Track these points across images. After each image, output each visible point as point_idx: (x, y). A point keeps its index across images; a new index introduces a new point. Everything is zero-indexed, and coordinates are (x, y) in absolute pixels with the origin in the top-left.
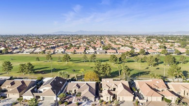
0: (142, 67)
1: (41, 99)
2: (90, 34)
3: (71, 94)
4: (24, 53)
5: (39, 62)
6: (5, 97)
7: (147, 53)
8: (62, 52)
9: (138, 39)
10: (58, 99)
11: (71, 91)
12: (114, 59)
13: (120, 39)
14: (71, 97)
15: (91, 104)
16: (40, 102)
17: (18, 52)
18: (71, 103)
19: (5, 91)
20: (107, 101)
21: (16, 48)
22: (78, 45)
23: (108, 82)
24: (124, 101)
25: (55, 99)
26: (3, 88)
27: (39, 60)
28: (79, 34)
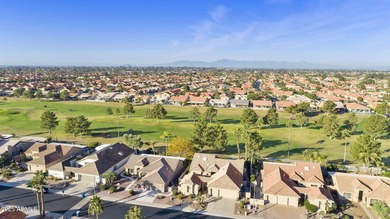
0: (311, 138)
1: (76, 178)
2: (242, 67)
3: (130, 175)
4: (97, 100)
5: (111, 117)
6: (24, 169)
7: (343, 111)
8: (163, 101)
9: (343, 79)
10: (104, 181)
11: (132, 171)
12: (250, 118)
13: (302, 80)
14: (129, 180)
15: (156, 195)
16: (74, 183)
17: (87, 98)
18: (122, 189)
19: (30, 159)
20: (187, 194)
21: (87, 92)
22: (201, 90)
23: (205, 159)
24: (221, 198)
25: (98, 181)
26: (28, 154)
27: (111, 113)
28: (220, 66)
